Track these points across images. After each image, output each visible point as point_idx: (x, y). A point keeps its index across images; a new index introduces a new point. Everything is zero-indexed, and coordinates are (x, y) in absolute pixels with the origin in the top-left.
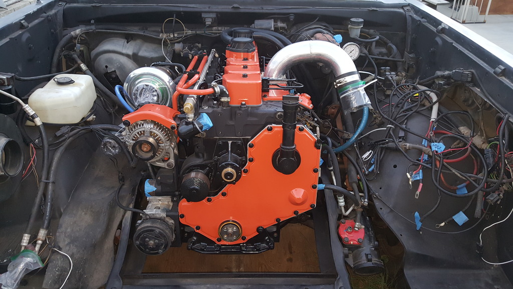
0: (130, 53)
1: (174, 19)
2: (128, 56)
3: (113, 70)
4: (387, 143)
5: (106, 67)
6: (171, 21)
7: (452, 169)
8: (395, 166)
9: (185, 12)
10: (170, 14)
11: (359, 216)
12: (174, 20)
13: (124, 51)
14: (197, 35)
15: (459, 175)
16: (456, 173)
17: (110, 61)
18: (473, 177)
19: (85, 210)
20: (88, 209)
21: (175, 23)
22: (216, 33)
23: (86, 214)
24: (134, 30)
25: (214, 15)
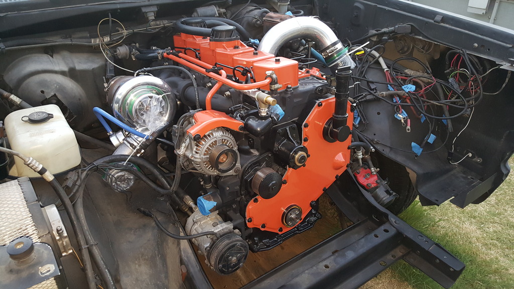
0: (66, 69)
1: (111, 19)
2: (63, 73)
3: (52, 94)
4: (365, 97)
5: (42, 92)
6: (107, 22)
7: (430, 101)
8: (379, 113)
9: (122, 9)
10: (104, 13)
11: (370, 163)
12: (110, 21)
13: (57, 68)
14: (134, 34)
15: (437, 104)
16: (435, 103)
17: (43, 83)
18: (449, 102)
19: (137, 262)
20: (139, 259)
21: (112, 23)
22: (155, 29)
23: (140, 265)
24: (57, 40)
25: (155, 9)
